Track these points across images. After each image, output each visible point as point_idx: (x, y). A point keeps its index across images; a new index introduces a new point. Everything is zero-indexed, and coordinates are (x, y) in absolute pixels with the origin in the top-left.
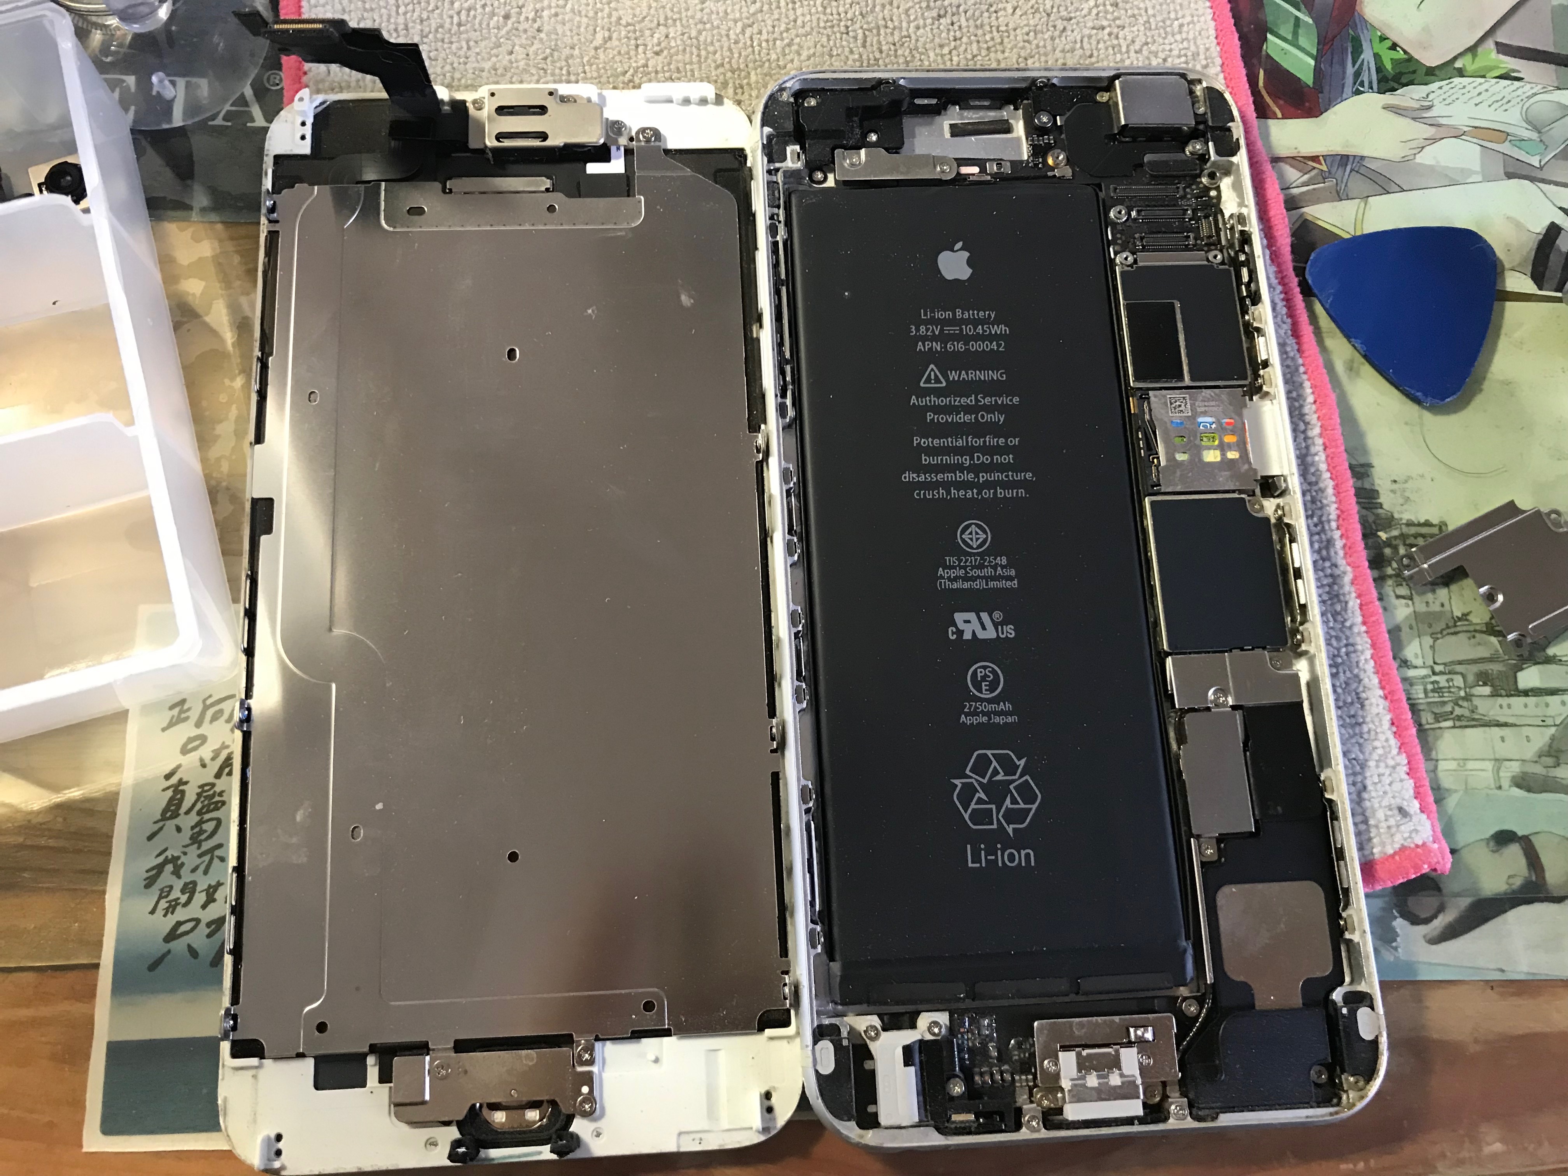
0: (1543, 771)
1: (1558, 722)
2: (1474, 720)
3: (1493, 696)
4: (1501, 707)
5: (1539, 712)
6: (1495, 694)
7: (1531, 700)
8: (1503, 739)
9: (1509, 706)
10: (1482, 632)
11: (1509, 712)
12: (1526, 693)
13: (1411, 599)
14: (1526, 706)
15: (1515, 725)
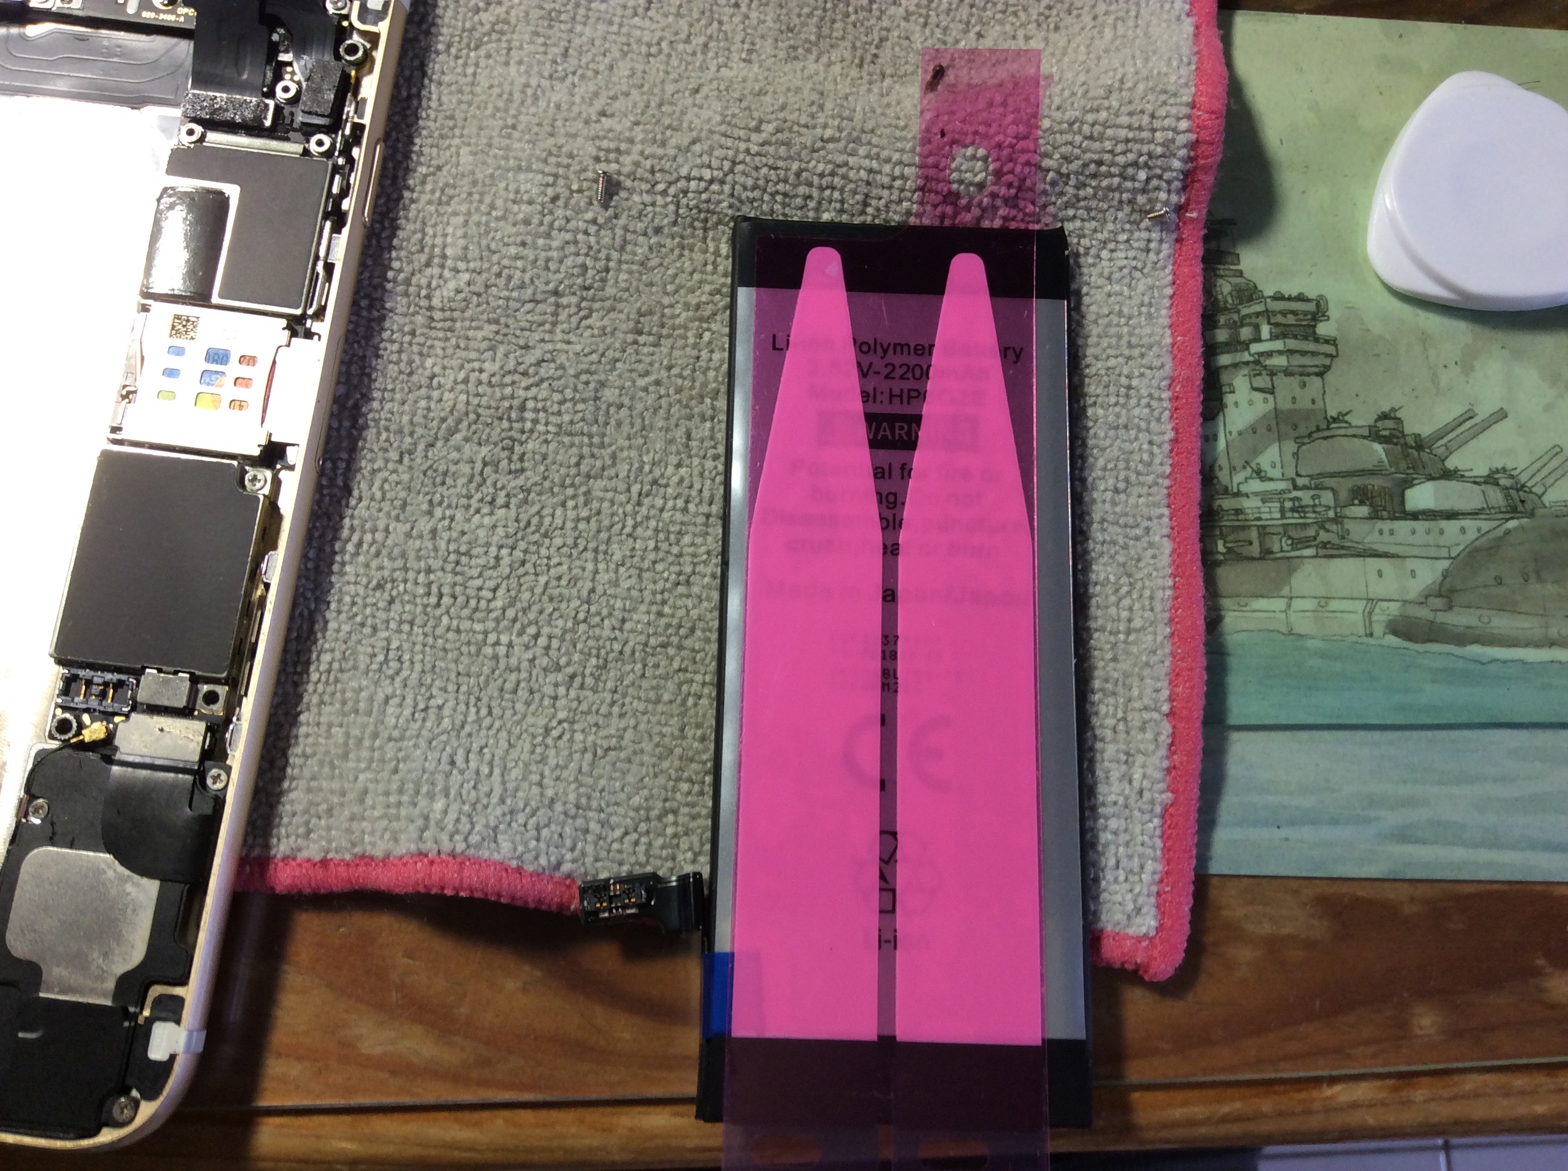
0: (1430, 616)
1: (1453, 555)
2: (1343, 548)
3: (1371, 518)
4: (1381, 532)
5: (1431, 540)
6: (1375, 516)
7: (1420, 526)
8: (1380, 574)
9: (1392, 532)
10: (1365, 437)
11: (1391, 539)
12: (1415, 516)
13: (1273, 393)
14: (1414, 532)
15: (1398, 557)
